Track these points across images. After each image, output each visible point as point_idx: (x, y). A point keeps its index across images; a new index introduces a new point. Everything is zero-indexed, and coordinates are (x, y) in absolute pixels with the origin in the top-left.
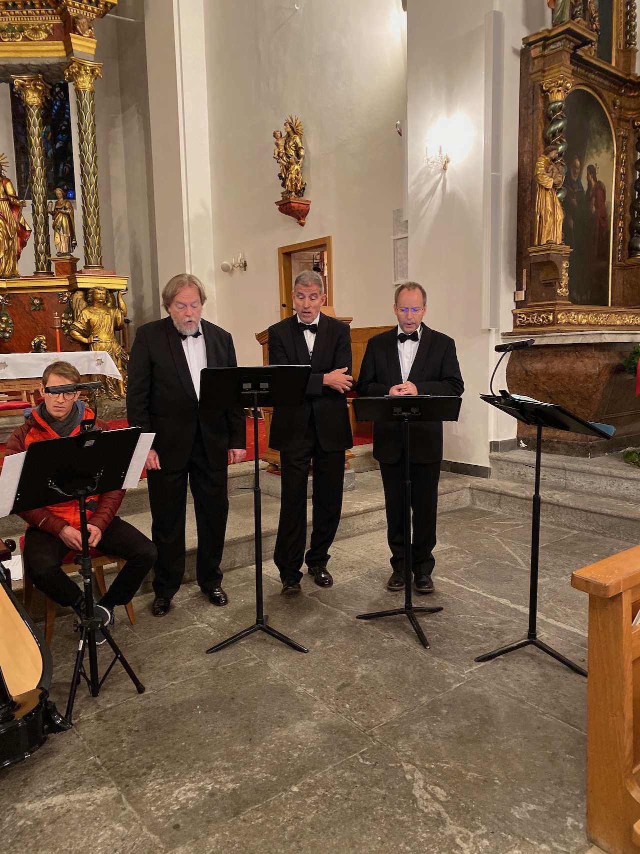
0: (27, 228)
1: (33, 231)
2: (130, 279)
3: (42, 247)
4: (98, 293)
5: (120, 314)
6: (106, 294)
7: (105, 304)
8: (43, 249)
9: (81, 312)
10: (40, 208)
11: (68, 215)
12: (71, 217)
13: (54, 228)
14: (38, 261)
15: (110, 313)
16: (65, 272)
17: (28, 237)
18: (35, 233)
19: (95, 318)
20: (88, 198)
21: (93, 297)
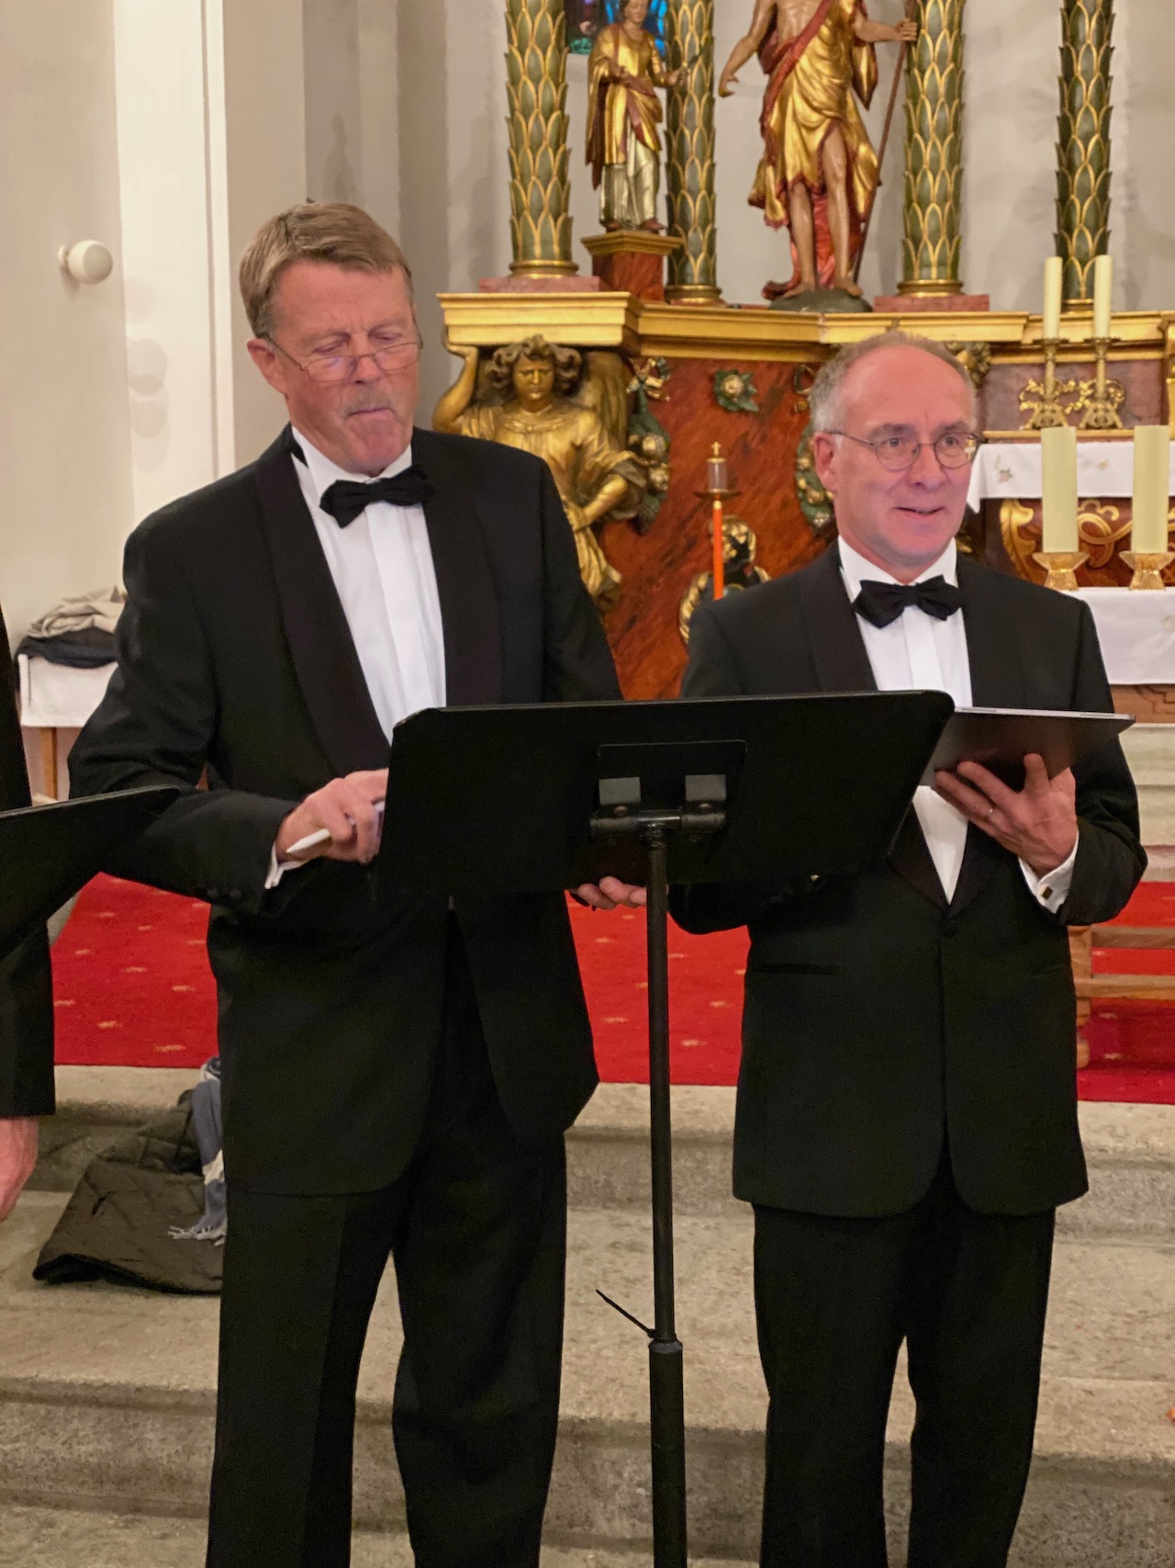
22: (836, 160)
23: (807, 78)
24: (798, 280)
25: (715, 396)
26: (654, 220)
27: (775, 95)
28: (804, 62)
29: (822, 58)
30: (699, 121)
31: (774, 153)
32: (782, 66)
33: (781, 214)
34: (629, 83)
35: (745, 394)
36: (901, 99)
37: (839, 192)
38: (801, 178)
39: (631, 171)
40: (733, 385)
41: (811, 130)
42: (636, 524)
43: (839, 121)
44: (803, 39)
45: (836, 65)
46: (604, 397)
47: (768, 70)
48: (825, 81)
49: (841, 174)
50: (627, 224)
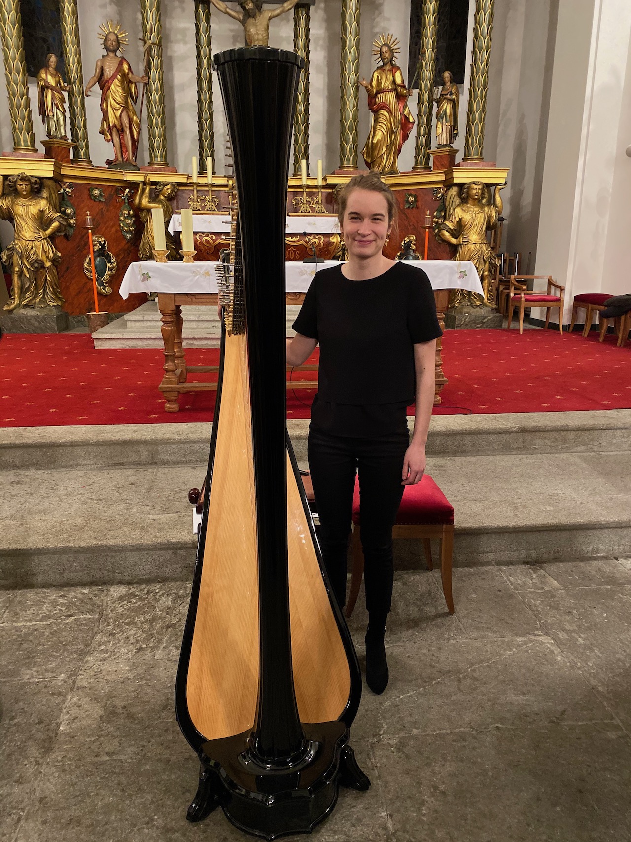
0: (411, 120)
1: (416, 123)
2: (511, 170)
3: (423, 140)
4: (473, 189)
5: (494, 212)
6: (482, 190)
7: (479, 201)
8: (424, 141)
9: (454, 209)
10: (426, 97)
11: (453, 101)
12: (456, 103)
13: (437, 118)
14: (417, 154)
15: (484, 211)
16: (443, 166)
17: (410, 129)
18: (418, 125)
19: (467, 217)
20: (477, 79)
21: (468, 193)
22: (125, 121)
23: (114, 92)
24: (117, 159)
25: (90, 196)
26: (65, 136)
27: (105, 97)
28: (113, 86)
29: (119, 86)
30: (79, 104)
31: (106, 117)
32: (106, 88)
33: (110, 137)
34: (52, 89)
35: (100, 195)
36: (145, 102)
37: (128, 131)
38: (115, 126)
39: (55, 119)
40: (96, 192)
41: (117, 110)
42: (66, 237)
43: (126, 108)
44: (112, 79)
45: (123, 89)
46: (50, 194)
47: (101, 89)
48: (120, 94)
49: (128, 126)
50: (56, 137)
